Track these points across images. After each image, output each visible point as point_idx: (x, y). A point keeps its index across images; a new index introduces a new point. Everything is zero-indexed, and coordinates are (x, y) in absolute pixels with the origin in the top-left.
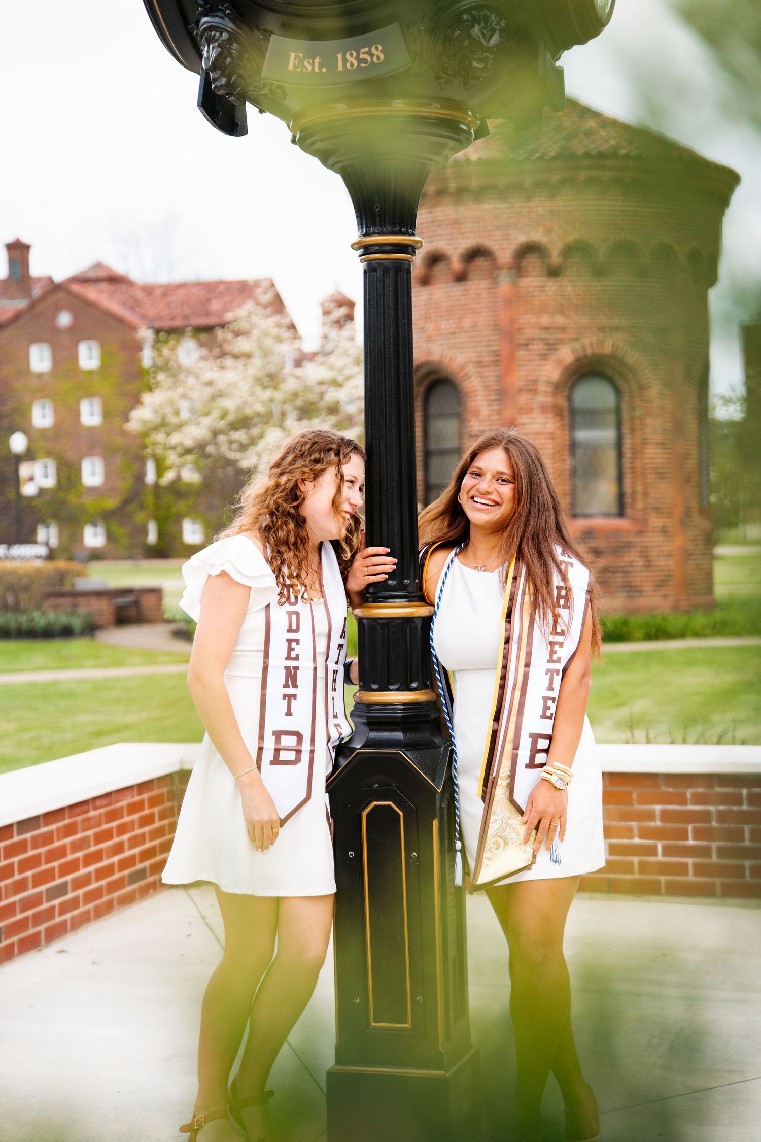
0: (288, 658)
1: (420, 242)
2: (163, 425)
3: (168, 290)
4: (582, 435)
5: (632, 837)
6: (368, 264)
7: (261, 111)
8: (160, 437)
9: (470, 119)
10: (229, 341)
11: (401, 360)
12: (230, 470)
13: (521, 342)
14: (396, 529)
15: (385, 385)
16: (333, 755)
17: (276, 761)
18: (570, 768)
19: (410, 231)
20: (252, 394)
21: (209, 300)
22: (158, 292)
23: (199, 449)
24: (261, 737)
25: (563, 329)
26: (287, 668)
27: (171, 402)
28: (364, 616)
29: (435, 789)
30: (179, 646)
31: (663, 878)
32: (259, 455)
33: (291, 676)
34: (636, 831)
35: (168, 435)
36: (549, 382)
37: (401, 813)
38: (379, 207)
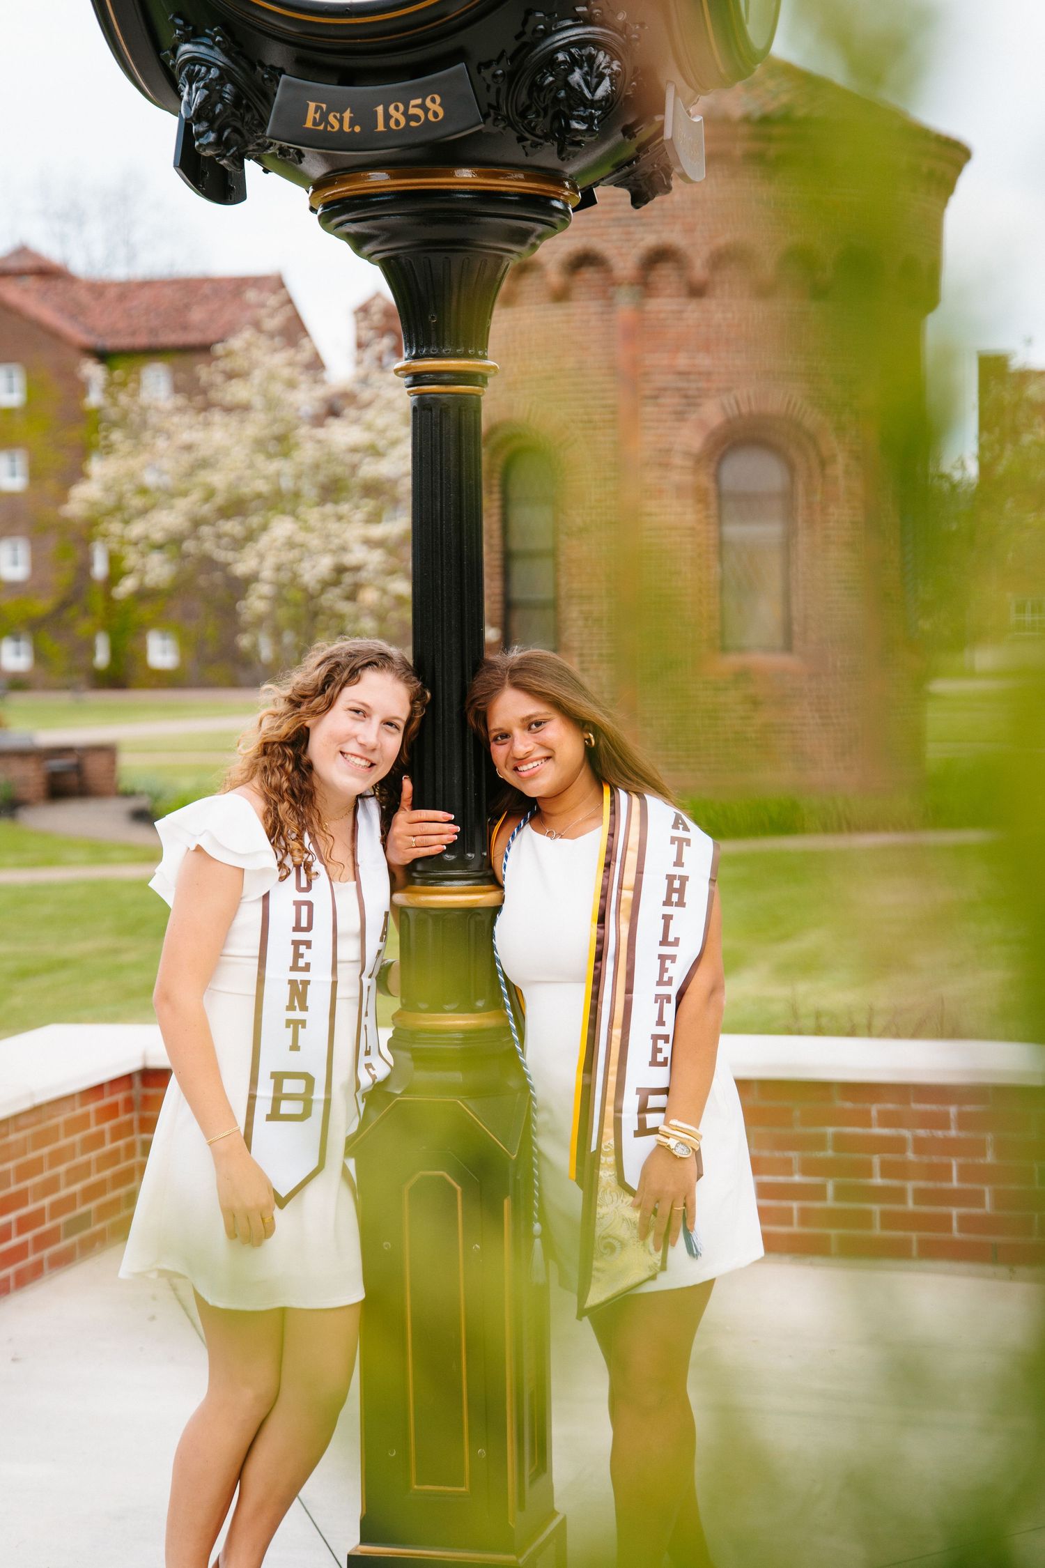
0: (295, 968)
1: (495, 367)
2: (118, 509)
3: (128, 290)
4: (734, 530)
5: (791, 1174)
6: (418, 399)
7: (266, 171)
8: (115, 527)
9: (566, 193)
10: (217, 386)
11: (465, 538)
12: (218, 576)
13: (648, 393)
14: (455, 781)
15: (442, 575)
16: (362, 1107)
17: (274, 1116)
18: (698, 1128)
19: (480, 352)
20: (251, 466)
21: (187, 307)
22: (112, 293)
23: (172, 544)
24: (254, 1082)
25: (708, 375)
26: (292, 983)
27: (131, 475)
28: (408, 904)
29: (507, 1154)
30: (138, 834)
31: (833, 1232)
32: (262, 557)
33: (299, 993)
34: (796, 1165)
35: (127, 522)
36: (687, 454)
37: (459, 1188)
38: (436, 317)
